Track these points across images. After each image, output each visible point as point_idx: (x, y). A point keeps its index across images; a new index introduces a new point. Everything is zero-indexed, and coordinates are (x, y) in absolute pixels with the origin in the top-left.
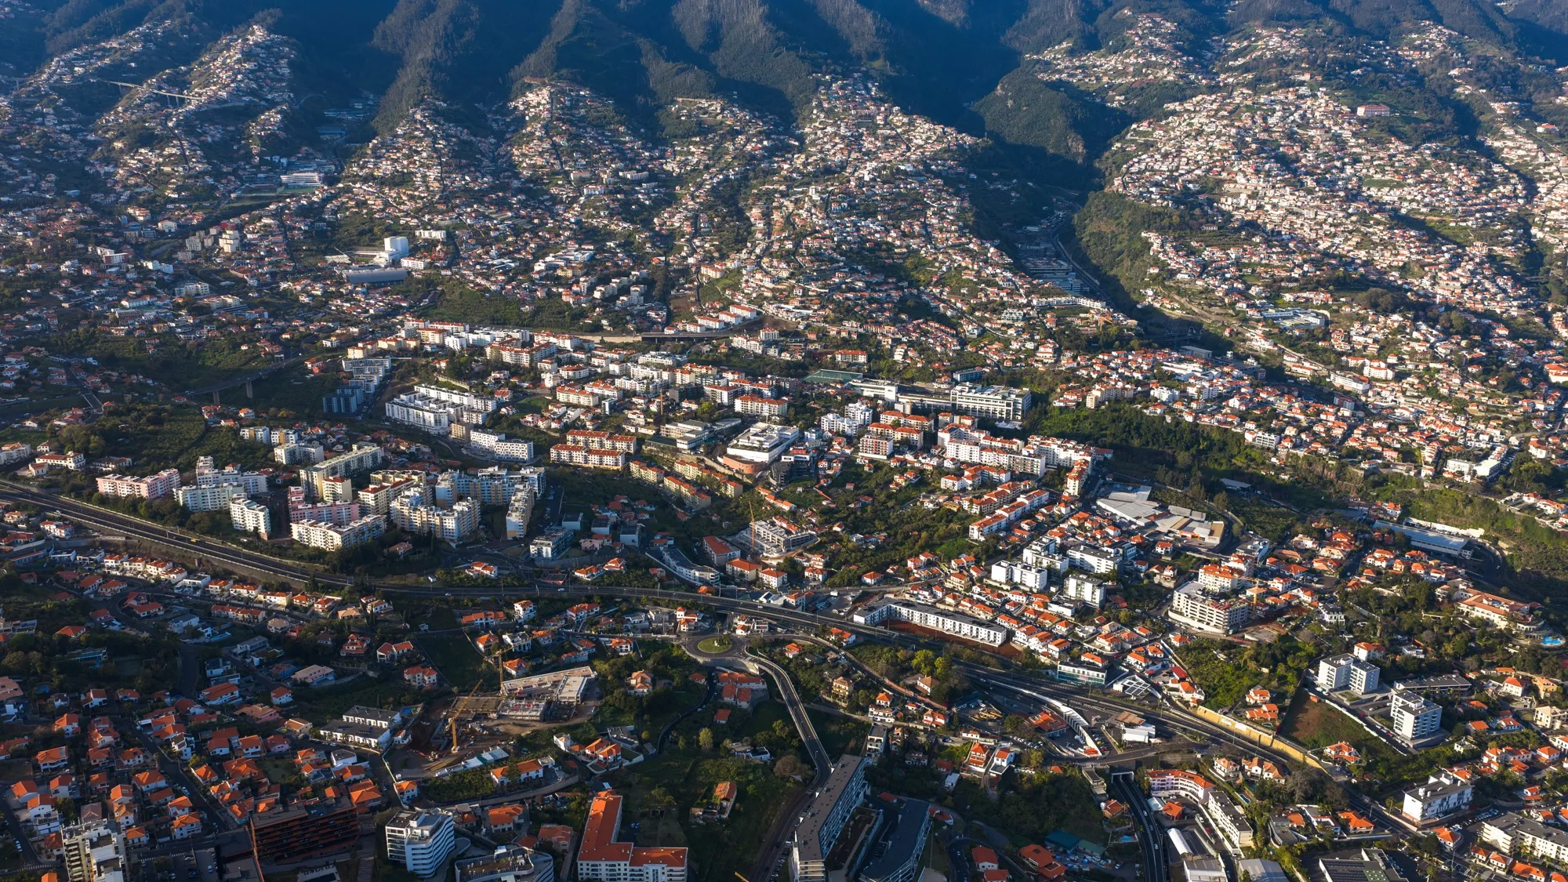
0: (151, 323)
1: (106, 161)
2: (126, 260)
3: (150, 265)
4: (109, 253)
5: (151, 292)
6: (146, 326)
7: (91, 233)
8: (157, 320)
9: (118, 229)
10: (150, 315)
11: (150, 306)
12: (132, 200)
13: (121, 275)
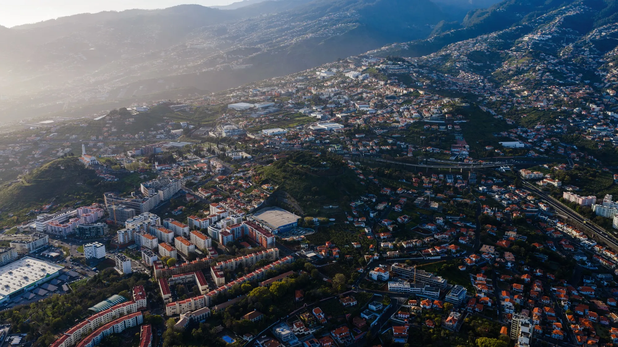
0: (603, 136)
1: (604, 70)
2: (601, 110)
3: (610, 113)
4: (594, 106)
5: (607, 124)
6: (601, 138)
7: (590, 98)
8: (606, 136)
9: (601, 98)
10: (604, 133)
11: (604, 130)
12: (610, 87)
13: (597, 116)
